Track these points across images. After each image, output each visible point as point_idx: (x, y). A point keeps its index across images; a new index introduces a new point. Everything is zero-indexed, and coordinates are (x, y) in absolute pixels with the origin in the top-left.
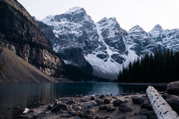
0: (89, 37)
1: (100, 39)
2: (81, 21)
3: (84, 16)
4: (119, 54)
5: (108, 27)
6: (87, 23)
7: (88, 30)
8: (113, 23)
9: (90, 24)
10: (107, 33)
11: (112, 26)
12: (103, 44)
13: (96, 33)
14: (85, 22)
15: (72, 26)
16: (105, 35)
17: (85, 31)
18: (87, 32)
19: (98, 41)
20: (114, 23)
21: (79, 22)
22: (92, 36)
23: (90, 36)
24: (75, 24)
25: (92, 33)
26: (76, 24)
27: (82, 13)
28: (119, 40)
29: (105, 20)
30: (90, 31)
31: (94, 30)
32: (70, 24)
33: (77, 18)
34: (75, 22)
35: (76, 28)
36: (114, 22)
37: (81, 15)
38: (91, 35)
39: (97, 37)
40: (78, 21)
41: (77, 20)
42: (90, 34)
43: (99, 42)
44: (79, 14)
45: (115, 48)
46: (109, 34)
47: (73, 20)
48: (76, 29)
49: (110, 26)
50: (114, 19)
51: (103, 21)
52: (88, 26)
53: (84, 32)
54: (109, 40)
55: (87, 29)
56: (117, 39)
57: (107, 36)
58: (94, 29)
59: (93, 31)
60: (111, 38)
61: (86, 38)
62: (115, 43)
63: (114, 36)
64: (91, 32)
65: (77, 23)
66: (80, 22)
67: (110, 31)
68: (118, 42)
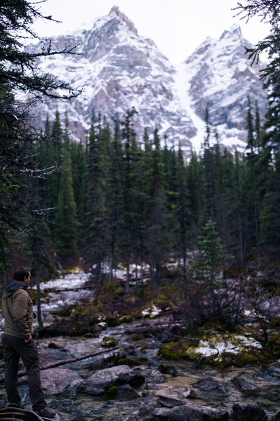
0: (131, 98)
1: (176, 104)
2: (108, 50)
3: (117, 30)
4: (238, 146)
5: (212, 60)
6: (127, 53)
7: (132, 78)
8: (228, 45)
9: (136, 55)
10: (205, 82)
11: (226, 54)
12: (183, 119)
13: (162, 85)
14: (119, 50)
15: (78, 73)
16: (197, 89)
17: (119, 80)
18: (126, 81)
19: (162, 109)
20: (233, 43)
21: (101, 57)
22: (144, 96)
23: (136, 96)
24: (90, 66)
25: (145, 86)
26: (94, 64)
27: (109, 22)
28: (243, 92)
29: (207, 47)
30: (138, 78)
31: (156, 77)
32: (74, 68)
33: (98, 45)
34: (91, 62)
35: (89, 77)
36: (234, 41)
37: (109, 32)
38: (140, 92)
39: (168, 97)
40: (98, 55)
41: (96, 52)
42: (136, 89)
43: (167, 112)
44: (103, 27)
45: (231, 125)
46: (209, 83)
47: (85, 55)
48: (90, 79)
49: (219, 56)
50: (235, 31)
51: (200, 51)
52: (132, 61)
53: (114, 87)
54: (210, 104)
55: (125, 73)
56: (237, 90)
57: (205, 90)
58: (154, 72)
59: (149, 79)
60: (216, 94)
61: (118, 103)
62: (231, 107)
63: (229, 84)
64: (142, 82)
65: (97, 62)
66: (106, 56)
67: (214, 72)
68: (242, 99)
